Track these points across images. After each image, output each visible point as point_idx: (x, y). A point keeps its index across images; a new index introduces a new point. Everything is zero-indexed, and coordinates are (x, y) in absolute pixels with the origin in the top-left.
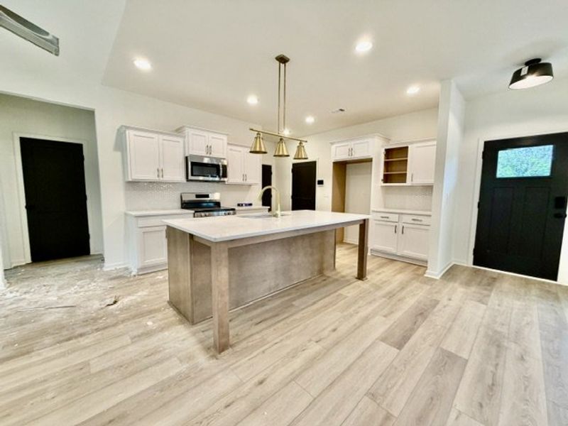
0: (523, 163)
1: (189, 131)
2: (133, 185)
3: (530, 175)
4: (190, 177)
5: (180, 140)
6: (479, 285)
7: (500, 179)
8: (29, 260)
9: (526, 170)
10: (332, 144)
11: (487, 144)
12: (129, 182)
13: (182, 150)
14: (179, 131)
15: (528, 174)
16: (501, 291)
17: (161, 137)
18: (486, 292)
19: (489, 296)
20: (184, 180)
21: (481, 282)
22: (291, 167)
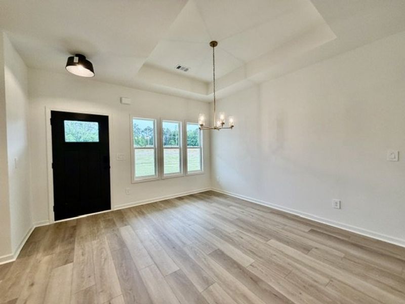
0: (78, 133)
3: (83, 141)
6: (63, 241)
9: (80, 137)
15: (82, 140)
16: (82, 238)
18: (70, 247)
19: (73, 249)
21: (64, 237)
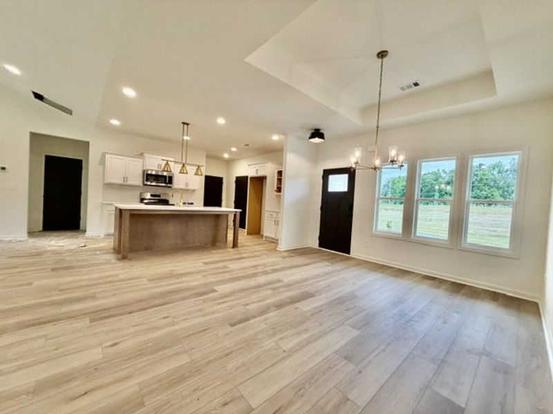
1: (147, 156)
2: (109, 186)
4: (146, 183)
5: (141, 161)
7: (331, 193)
8: (41, 228)
10: (249, 165)
11: (325, 171)
12: (107, 184)
13: (141, 166)
14: (141, 155)
17: (128, 158)
20: (142, 185)
22: (234, 179)
